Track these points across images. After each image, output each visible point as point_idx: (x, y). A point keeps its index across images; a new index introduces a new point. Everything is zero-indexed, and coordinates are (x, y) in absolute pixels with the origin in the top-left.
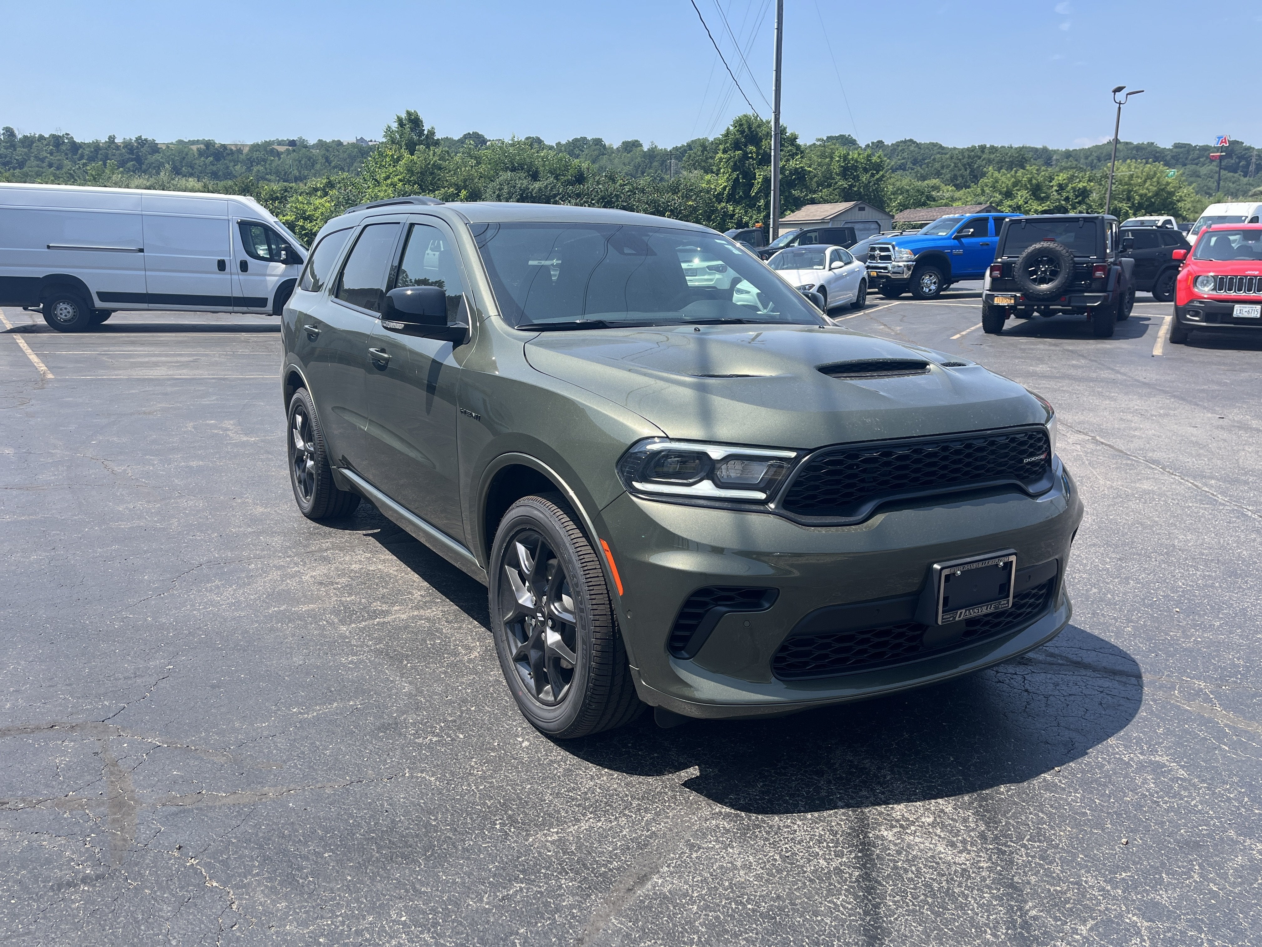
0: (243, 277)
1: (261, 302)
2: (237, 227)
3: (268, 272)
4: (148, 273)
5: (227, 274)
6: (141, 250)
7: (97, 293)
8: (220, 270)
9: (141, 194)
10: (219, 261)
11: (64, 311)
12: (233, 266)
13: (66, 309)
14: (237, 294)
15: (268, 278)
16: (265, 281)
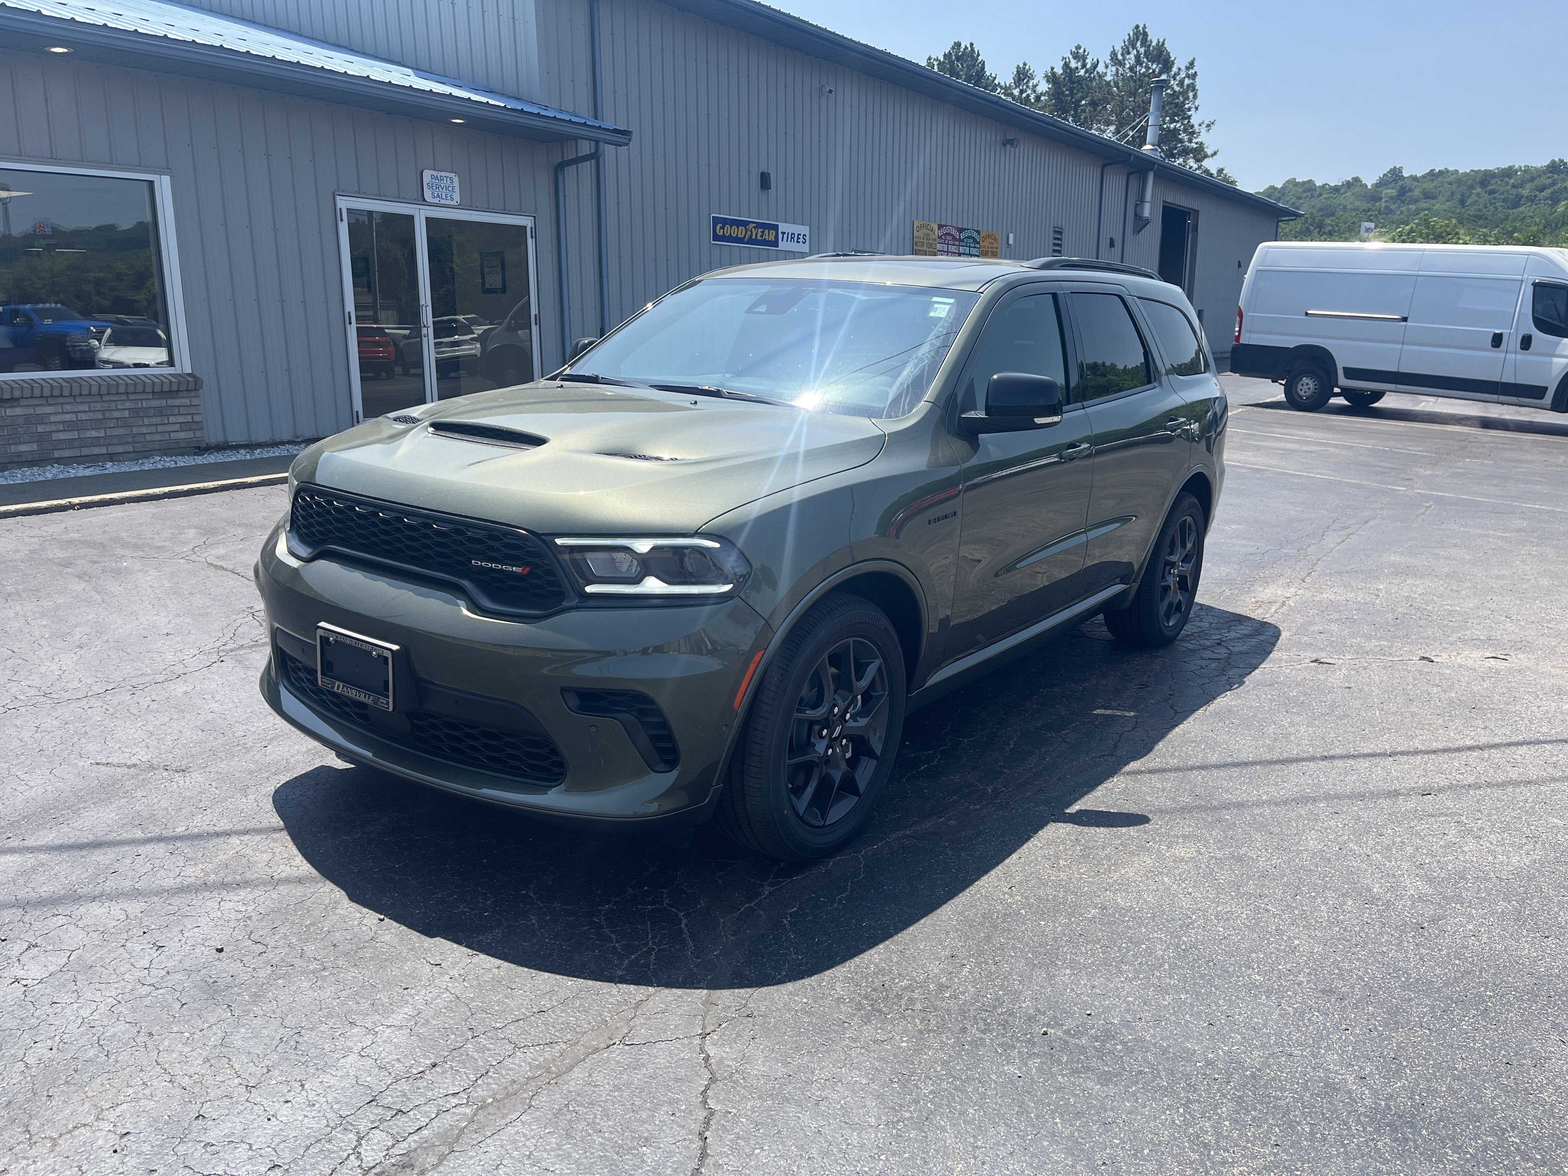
0: (1522, 357)
1: (1537, 392)
2: (1530, 289)
3: (1558, 352)
4: (1405, 347)
5: (1502, 352)
6: (1405, 319)
7: (1344, 368)
8: (1493, 346)
9: (1424, 250)
10: (1495, 334)
11: (1307, 386)
12: (1512, 341)
13: (1307, 384)
14: (1508, 378)
15: (1556, 360)
16: (1551, 363)
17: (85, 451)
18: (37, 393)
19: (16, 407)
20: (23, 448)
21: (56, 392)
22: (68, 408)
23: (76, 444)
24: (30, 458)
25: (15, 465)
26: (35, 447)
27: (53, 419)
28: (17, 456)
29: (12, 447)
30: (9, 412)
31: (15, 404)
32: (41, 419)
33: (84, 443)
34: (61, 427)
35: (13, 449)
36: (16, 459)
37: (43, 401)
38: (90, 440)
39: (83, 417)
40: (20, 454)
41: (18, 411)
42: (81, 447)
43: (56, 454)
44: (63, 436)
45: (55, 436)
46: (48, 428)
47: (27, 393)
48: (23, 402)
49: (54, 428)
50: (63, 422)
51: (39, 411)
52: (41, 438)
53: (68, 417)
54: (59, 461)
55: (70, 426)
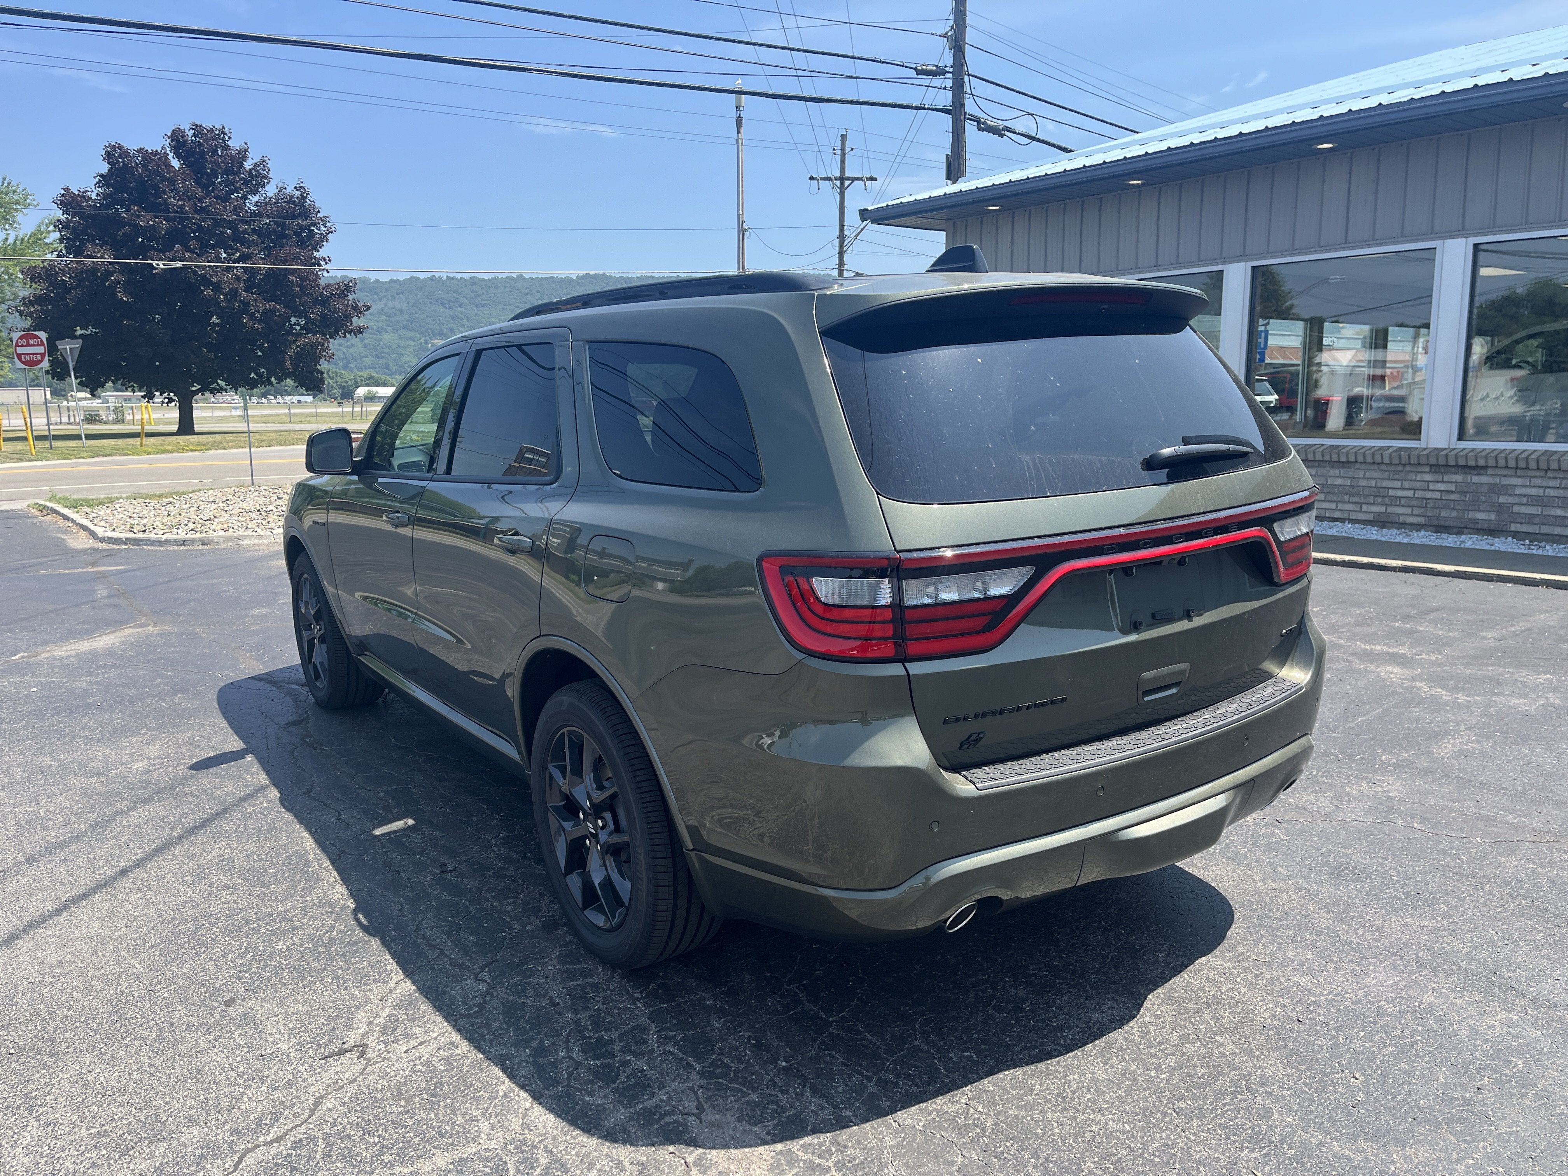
17: (1545, 530)
18: (1502, 463)
19: (1483, 475)
20: (1481, 516)
21: (1522, 464)
22: (1538, 482)
23: (1537, 520)
24: (1485, 526)
25: (1471, 531)
26: (1493, 516)
27: (1518, 491)
28: (1473, 523)
29: (1470, 513)
30: (1475, 479)
31: (1483, 472)
32: (1506, 490)
33: (1545, 520)
34: (1525, 500)
35: (1471, 515)
36: (1471, 526)
37: (1511, 472)
38: (1553, 519)
39: (1552, 493)
40: (1476, 521)
41: (1484, 479)
42: (1541, 524)
43: (1513, 527)
44: (1524, 510)
45: (1516, 509)
46: (1510, 500)
47: (1491, 463)
48: (1490, 471)
49: (1516, 500)
50: (1528, 496)
51: (1506, 481)
52: (1501, 509)
53: (1534, 491)
54: (1516, 535)
55: (1534, 501)
